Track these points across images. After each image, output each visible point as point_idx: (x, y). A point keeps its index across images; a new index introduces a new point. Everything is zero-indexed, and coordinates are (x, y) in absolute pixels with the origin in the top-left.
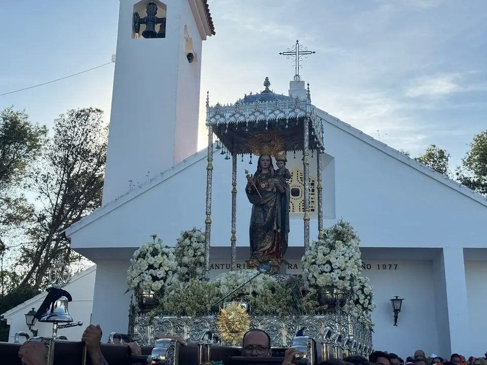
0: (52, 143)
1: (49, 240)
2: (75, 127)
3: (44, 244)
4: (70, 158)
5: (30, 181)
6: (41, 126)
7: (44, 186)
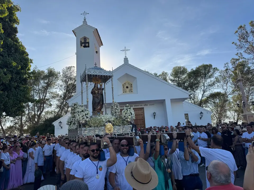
0: (62, 76)
1: (63, 102)
2: (67, 71)
3: (62, 103)
4: (67, 80)
5: (57, 87)
6: (58, 72)
7: (61, 88)
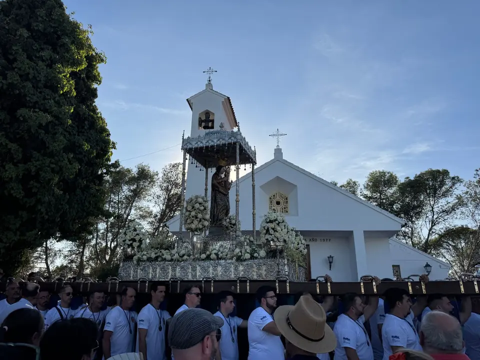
0: (161, 179)
1: (159, 226)
2: (172, 172)
3: (157, 229)
4: (170, 187)
5: (151, 198)
6: (155, 171)
7: (157, 200)
